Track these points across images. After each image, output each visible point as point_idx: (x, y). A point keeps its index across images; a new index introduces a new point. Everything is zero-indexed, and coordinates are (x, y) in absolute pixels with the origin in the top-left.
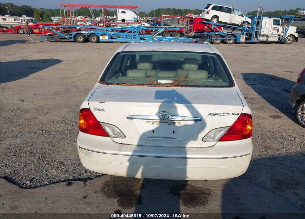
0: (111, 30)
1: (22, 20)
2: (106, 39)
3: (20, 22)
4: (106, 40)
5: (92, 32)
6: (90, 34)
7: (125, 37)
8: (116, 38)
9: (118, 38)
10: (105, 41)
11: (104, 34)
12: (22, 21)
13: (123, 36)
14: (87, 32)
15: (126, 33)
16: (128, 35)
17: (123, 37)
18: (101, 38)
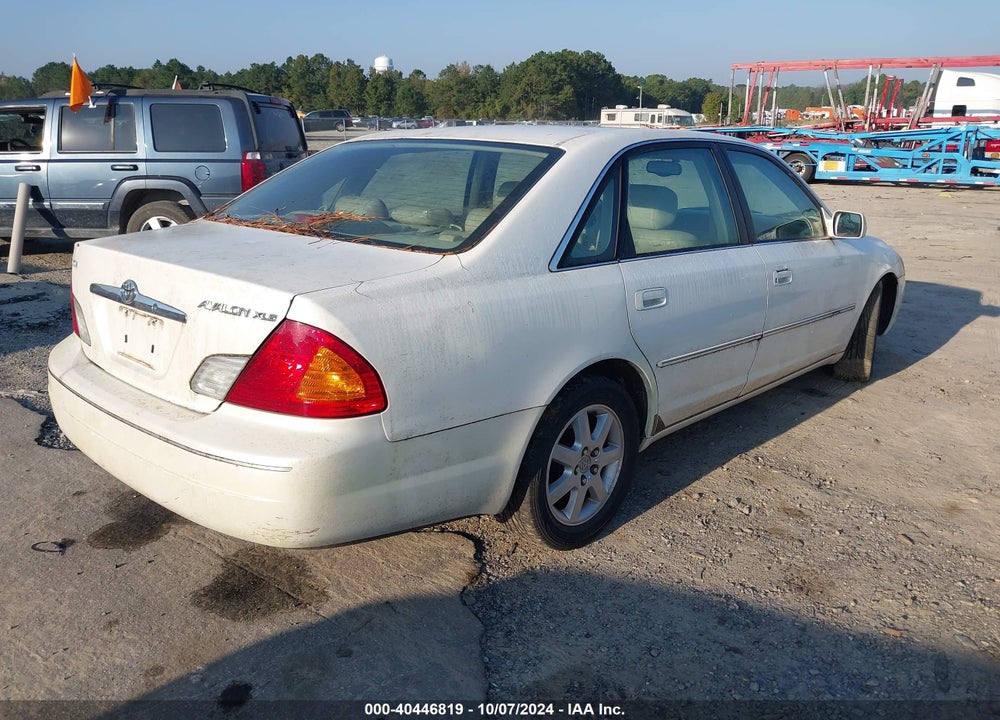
0: (862, 139)
1: (653, 117)
2: (839, 170)
3: (649, 123)
4: (841, 173)
5: (796, 146)
6: (787, 153)
7: (909, 166)
8: (877, 167)
9: (881, 170)
10: (836, 178)
11: (837, 154)
12: (653, 121)
13: (904, 162)
14: (779, 148)
15: (917, 153)
16: (925, 160)
17: (905, 166)
18: (822, 166)
